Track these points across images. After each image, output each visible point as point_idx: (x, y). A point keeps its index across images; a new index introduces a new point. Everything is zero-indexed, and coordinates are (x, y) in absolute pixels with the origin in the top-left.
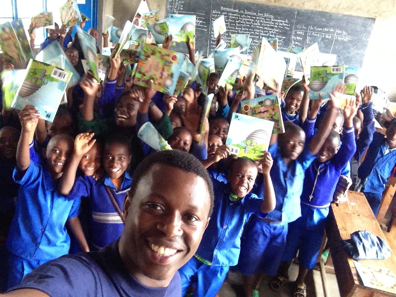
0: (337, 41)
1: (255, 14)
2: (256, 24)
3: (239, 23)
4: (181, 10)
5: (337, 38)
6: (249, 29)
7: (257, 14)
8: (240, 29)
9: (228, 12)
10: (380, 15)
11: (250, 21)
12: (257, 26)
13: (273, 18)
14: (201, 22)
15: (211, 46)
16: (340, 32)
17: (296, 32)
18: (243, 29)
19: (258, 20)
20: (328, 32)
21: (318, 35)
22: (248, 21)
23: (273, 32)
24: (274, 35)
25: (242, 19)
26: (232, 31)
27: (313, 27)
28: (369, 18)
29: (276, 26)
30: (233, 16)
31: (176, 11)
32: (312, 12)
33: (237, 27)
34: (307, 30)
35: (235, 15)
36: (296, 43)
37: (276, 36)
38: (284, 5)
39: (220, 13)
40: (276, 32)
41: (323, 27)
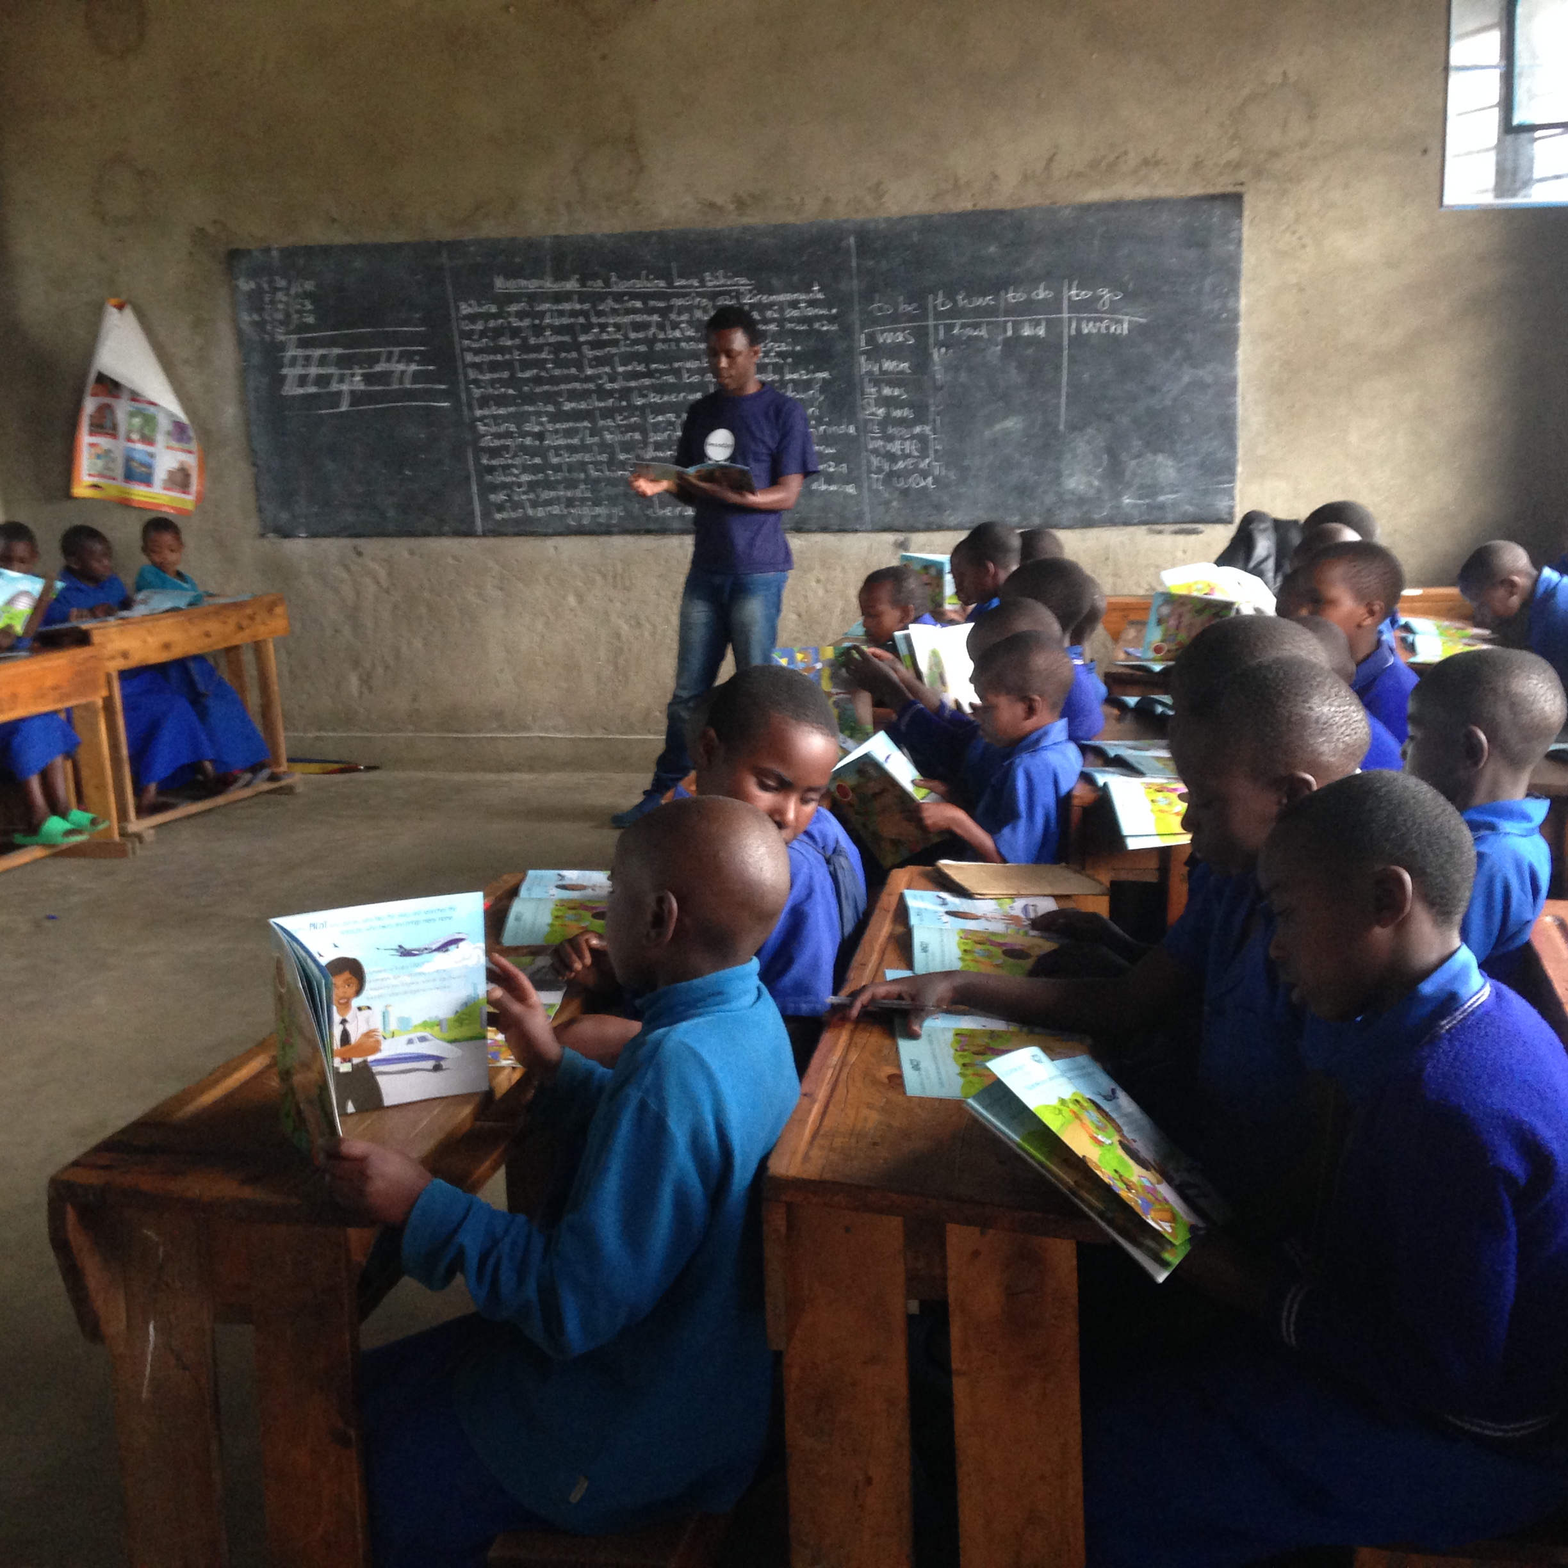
0: (1079, 340)
1: (662, 284)
2: (677, 334)
3: (596, 344)
4: (307, 328)
5: (1079, 329)
6: (647, 366)
7: (670, 285)
8: (607, 369)
9: (533, 298)
10: (1259, 173)
11: (644, 326)
12: (683, 344)
13: (750, 291)
14: (414, 367)
15: (489, 478)
16: (1085, 294)
17: (871, 339)
18: (621, 369)
19: (679, 313)
20: (1028, 308)
21: (983, 332)
22: (638, 327)
23: (767, 360)
24: (774, 372)
25: (602, 320)
26: (569, 386)
27: (951, 296)
28: (1213, 198)
29: (773, 327)
30: (561, 313)
31: (285, 334)
32: (928, 224)
33: (591, 367)
34: (924, 316)
35: (567, 306)
36: (887, 391)
37: (782, 374)
38: (791, 219)
39: (494, 309)
40: (779, 354)
41: (998, 286)
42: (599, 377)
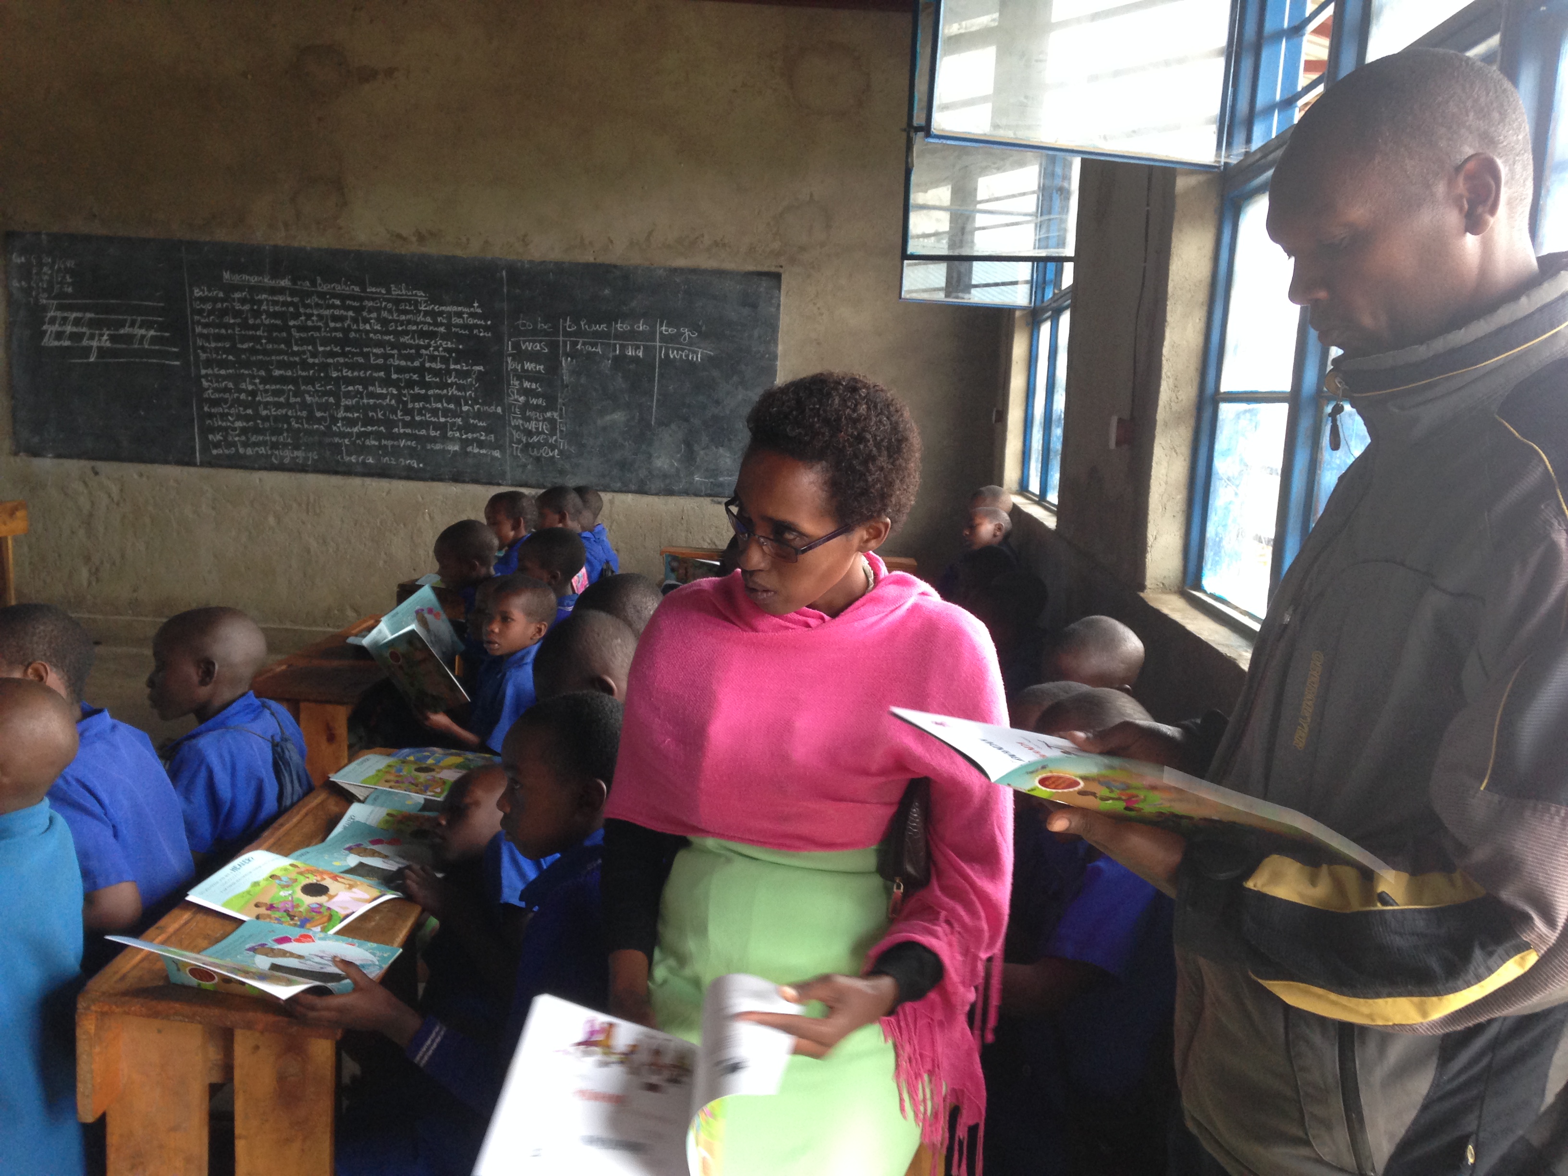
0: (667, 362)
1: (357, 289)
2: (368, 327)
3: (302, 328)
4: (66, 296)
5: (667, 355)
6: (342, 348)
7: (364, 290)
8: (310, 348)
9: (253, 289)
10: (793, 261)
11: (342, 319)
12: (371, 335)
13: (426, 302)
14: (152, 333)
15: (208, 422)
16: (672, 331)
17: (517, 346)
18: (321, 349)
19: (370, 312)
20: (632, 335)
21: (599, 350)
22: (335, 318)
23: (436, 353)
24: (441, 363)
25: (309, 311)
26: (278, 358)
27: (575, 321)
28: (760, 274)
29: (442, 329)
30: (275, 303)
31: (47, 299)
32: (560, 268)
33: (297, 344)
34: (556, 333)
35: (281, 298)
36: (527, 384)
37: (448, 365)
38: (459, 253)
39: (221, 295)
40: (446, 350)
41: (610, 318)
42: (304, 352)
